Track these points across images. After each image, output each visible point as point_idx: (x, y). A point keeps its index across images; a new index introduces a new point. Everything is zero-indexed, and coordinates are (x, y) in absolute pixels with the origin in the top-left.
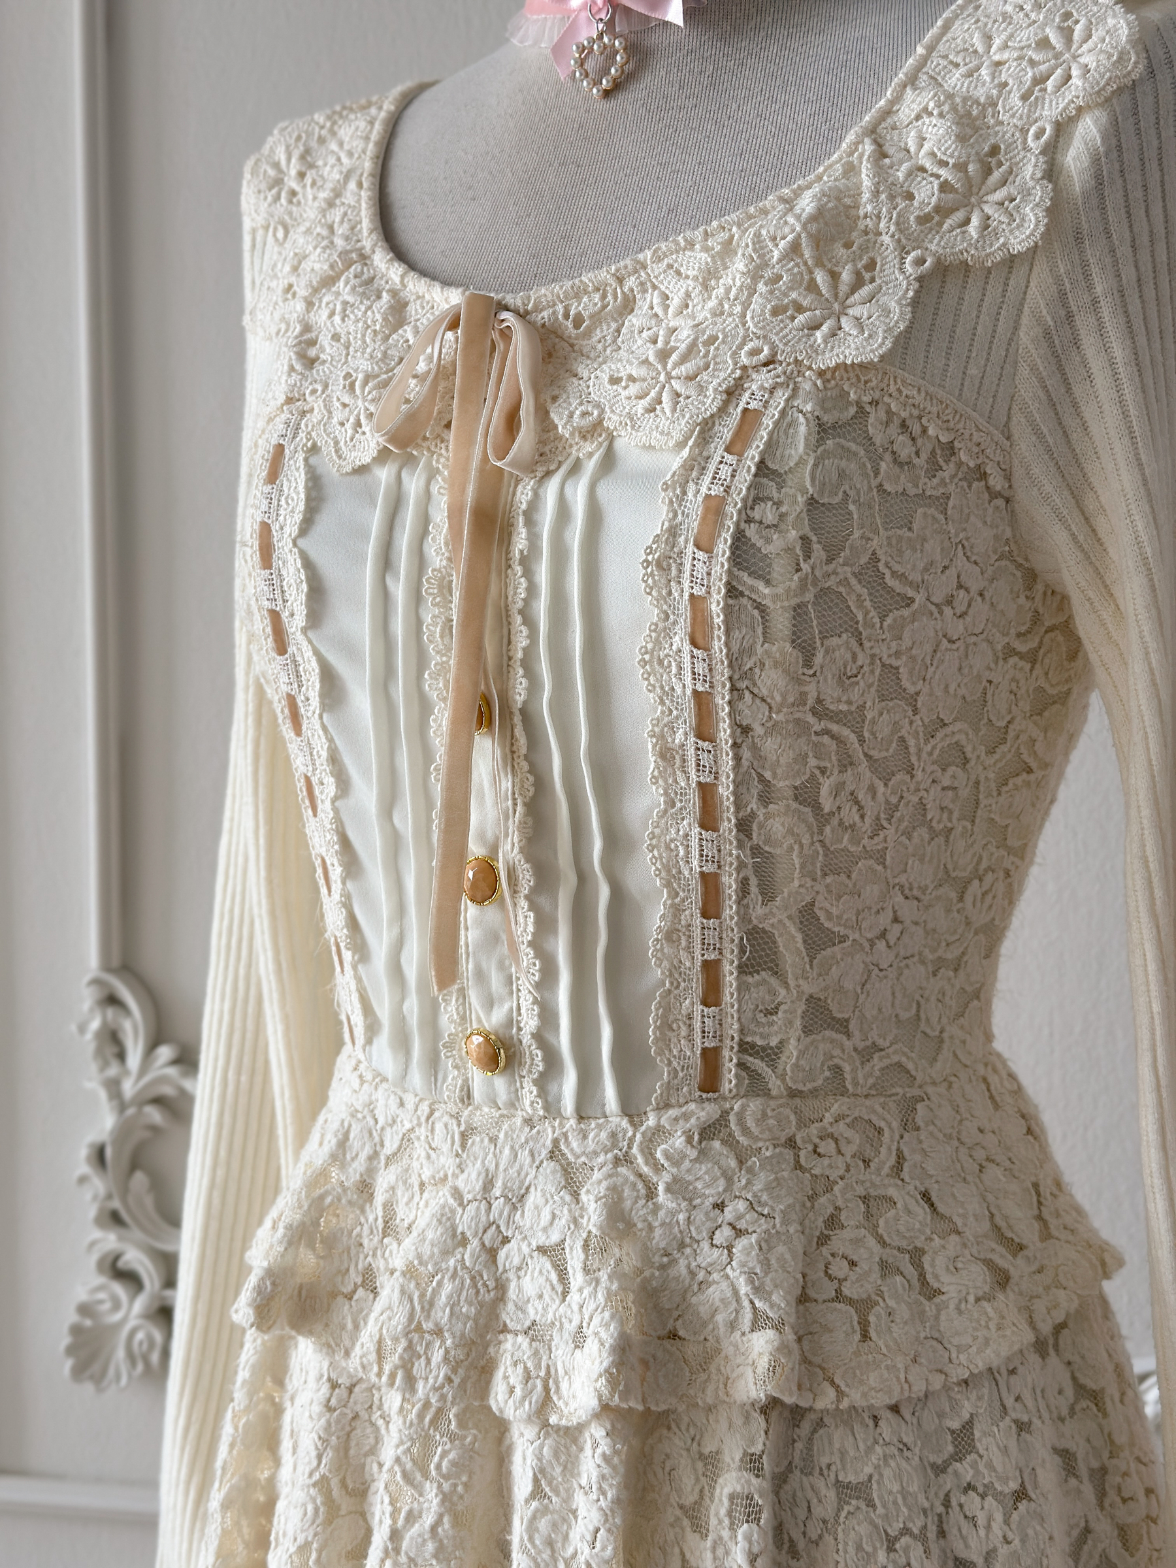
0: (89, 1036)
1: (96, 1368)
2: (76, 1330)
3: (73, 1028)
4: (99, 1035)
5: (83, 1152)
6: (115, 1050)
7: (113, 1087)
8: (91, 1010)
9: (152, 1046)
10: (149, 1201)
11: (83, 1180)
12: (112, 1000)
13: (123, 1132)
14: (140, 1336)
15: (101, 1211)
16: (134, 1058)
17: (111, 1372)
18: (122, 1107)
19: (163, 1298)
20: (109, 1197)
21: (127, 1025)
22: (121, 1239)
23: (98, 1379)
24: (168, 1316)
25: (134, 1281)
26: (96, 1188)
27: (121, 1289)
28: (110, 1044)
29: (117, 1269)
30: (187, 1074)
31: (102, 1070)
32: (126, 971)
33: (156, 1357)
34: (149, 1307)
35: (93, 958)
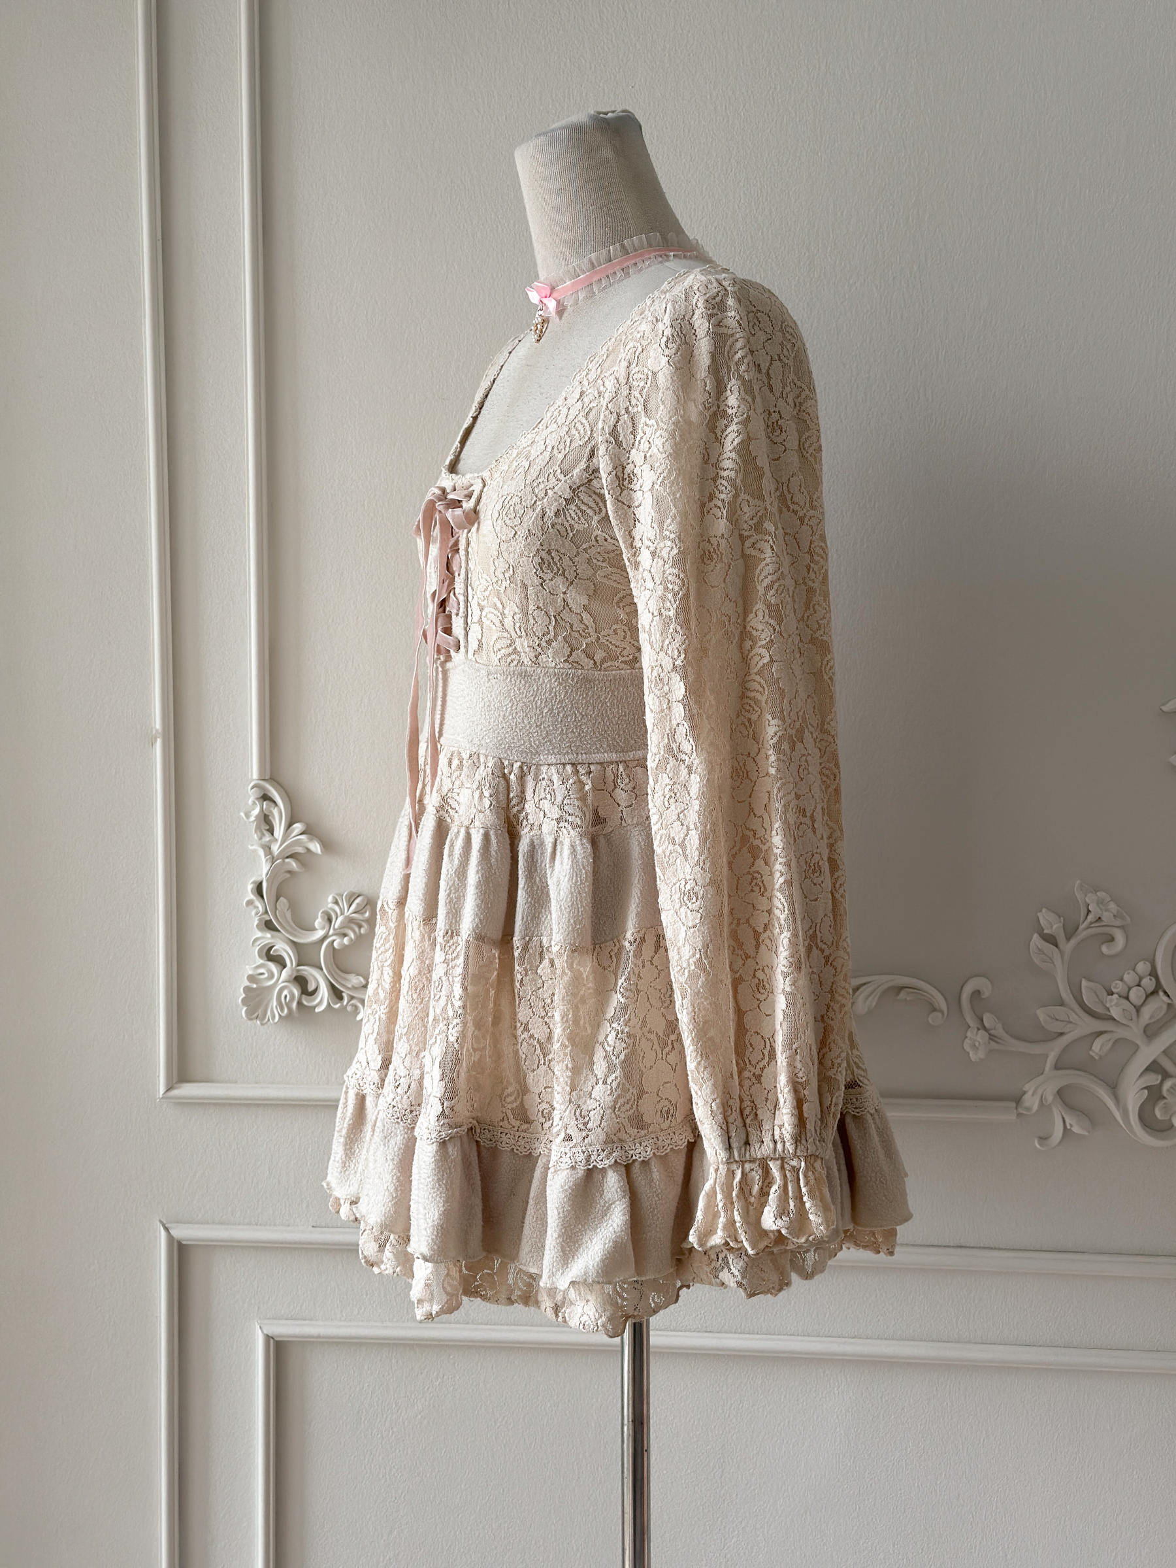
0: (252, 819)
1: (260, 1012)
2: (247, 990)
3: (242, 814)
4: (257, 817)
5: (250, 887)
6: (268, 827)
7: (267, 849)
8: (254, 803)
9: (289, 825)
10: (289, 915)
11: (250, 903)
12: (266, 797)
13: (272, 877)
14: (285, 992)
15: (260, 920)
16: (279, 832)
17: (269, 1013)
18: (273, 860)
19: (298, 971)
20: (266, 912)
21: (275, 812)
22: (273, 937)
23: (262, 1018)
24: (300, 981)
25: (280, 962)
26: (258, 907)
27: (272, 966)
28: (266, 821)
29: (270, 955)
30: (311, 840)
31: (260, 839)
32: (273, 779)
33: (294, 1005)
34: (290, 976)
35: (255, 775)
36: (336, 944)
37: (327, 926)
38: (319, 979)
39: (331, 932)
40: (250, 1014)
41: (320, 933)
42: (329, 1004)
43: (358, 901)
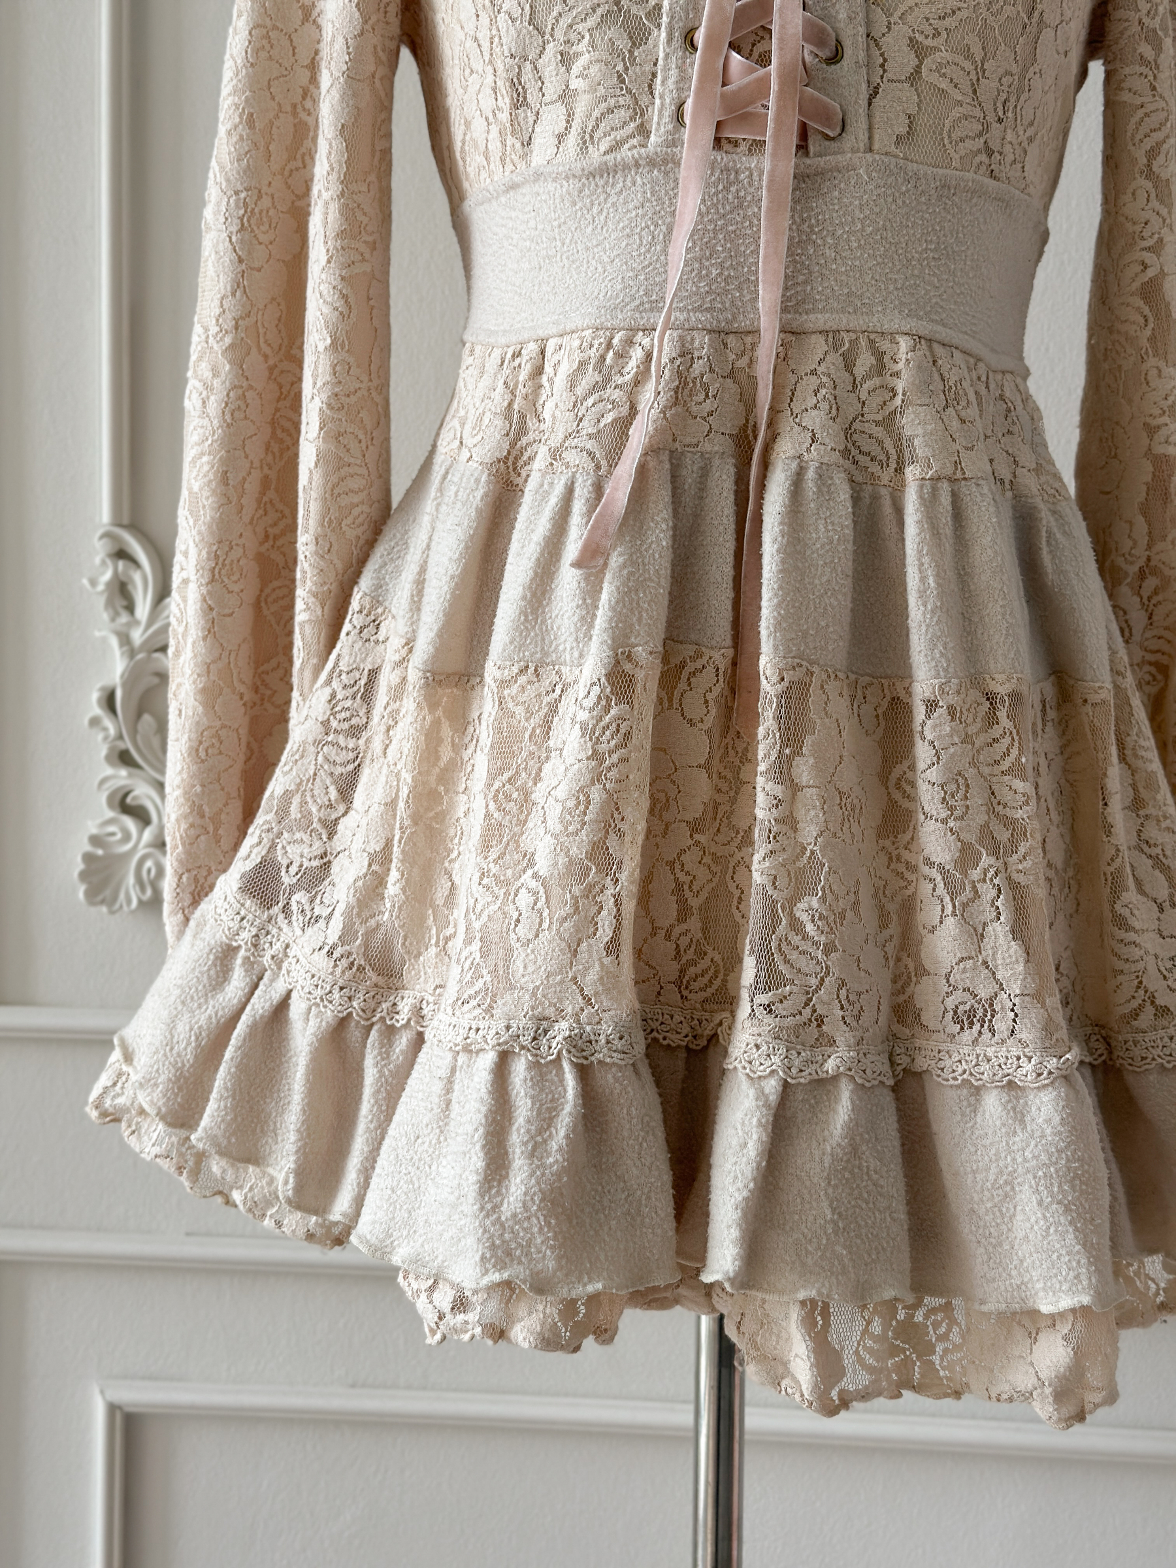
0: (100, 588)
1: (108, 893)
2: (89, 858)
3: (84, 581)
4: (107, 585)
5: (95, 696)
6: (124, 602)
7: (124, 636)
8: (103, 564)
9: (160, 599)
10: (157, 742)
11: (95, 722)
12: (123, 554)
13: (132, 678)
14: (149, 864)
15: (111, 751)
16: (143, 609)
17: (122, 896)
18: (132, 653)
20: (120, 737)
21: (136, 574)
22: (130, 776)
25: (141, 815)
26: (105, 729)
27: (130, 823)
28: (122, 593)
29: (125, 805)
31: (113, 620)
32: (133, 524)
34: (157, 838)
35: (105, 514)
40: (93, 894)
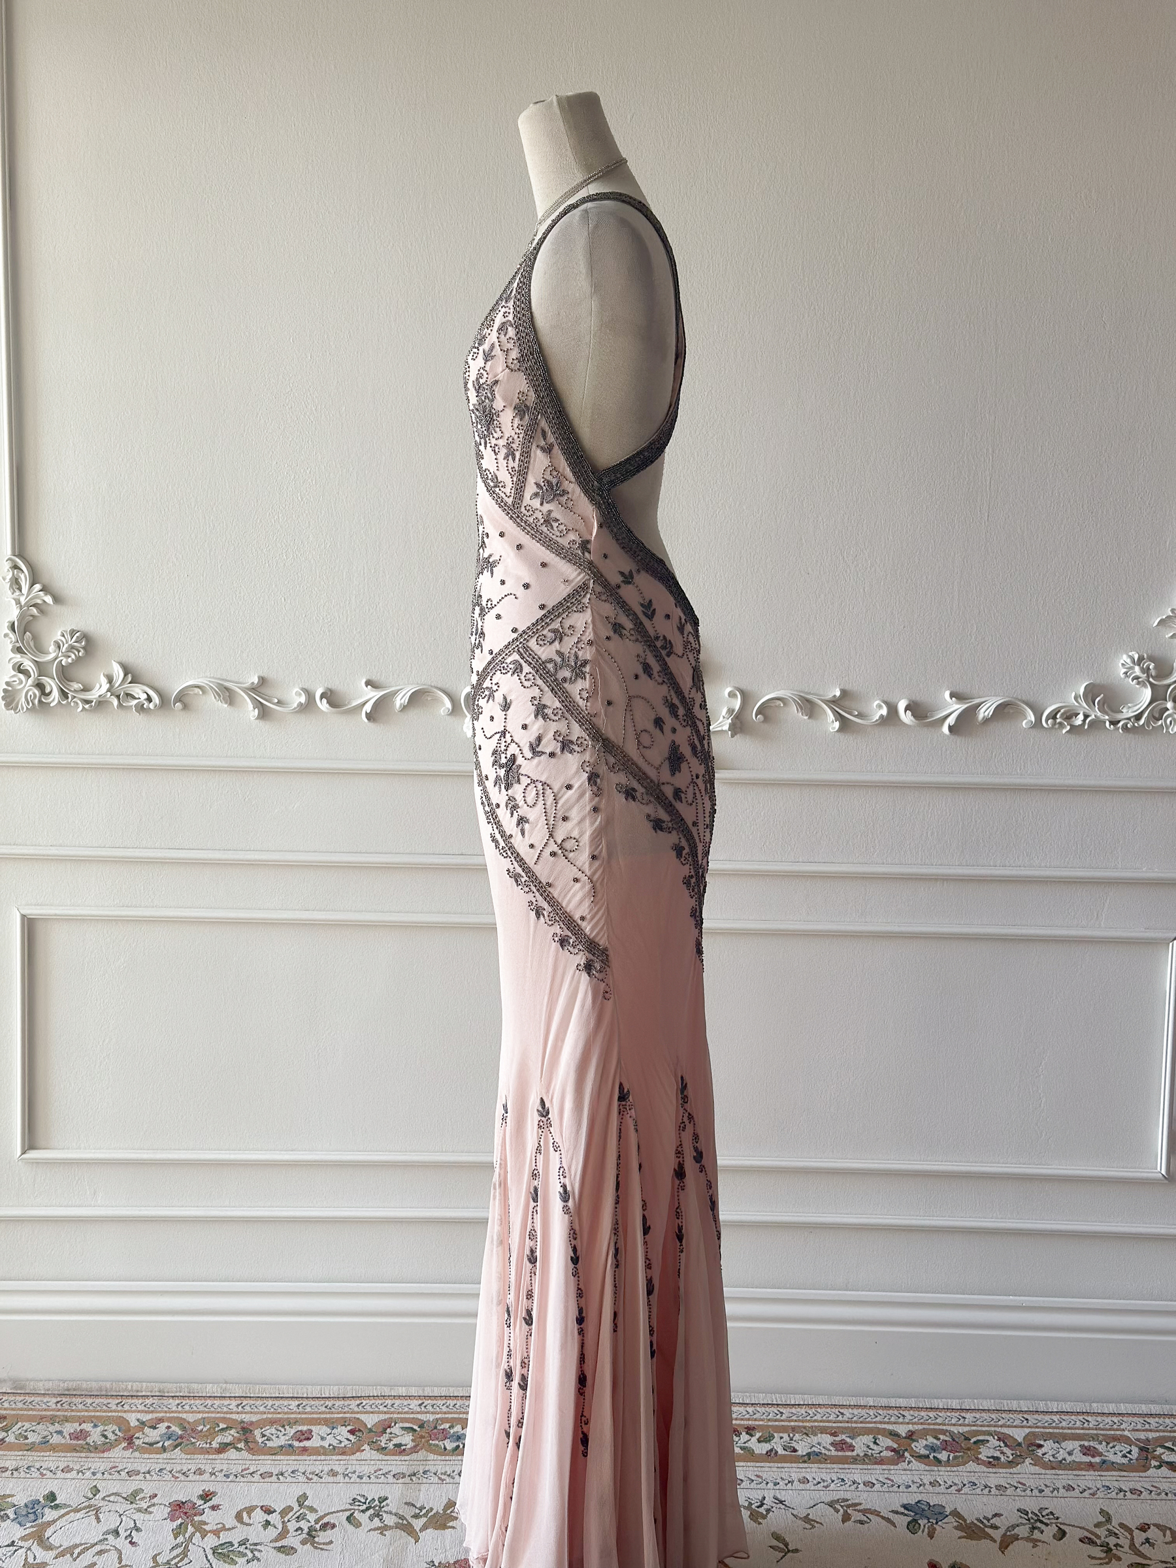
0: (8, 580)
1: (14, 705)
2: (5, 691)
4: (11, 581)
5: (6, 625)
6: (17, 586)
7: (18, 602)
8: (8, 570)
9: (32, 585)
10: (32, 644)
11: (6, 635)
12: (16, 567)
13: (21, 617)
14: (30, 693)
15: (13, 647)
16: (25, 590)
17: (20, 706)
18: (21, 608)
19: (39, 680)
20: (17, 641)
21: (22, 576)
22: (22, 657)
23: (15, 709)
24: (40, 686)
25: (26, 673)
26: (12, 638)
27: (21, 676)
28: (16, 583)
29: (19, 669)
30: (46, 595)
31: (13, 594)
32: (21, 556)
33: (36, 701)
34: (34, 682)
35: (8, 551)
36: (63, 663)
37: (57, 651)
38: (52, 684)
39: (60, 655)
40: (8, 705)
41: (53, 655)
42: (59, 702)
43: (78, 634)
